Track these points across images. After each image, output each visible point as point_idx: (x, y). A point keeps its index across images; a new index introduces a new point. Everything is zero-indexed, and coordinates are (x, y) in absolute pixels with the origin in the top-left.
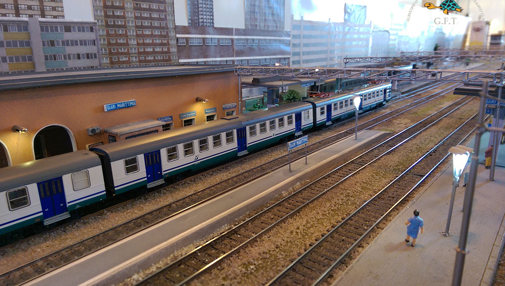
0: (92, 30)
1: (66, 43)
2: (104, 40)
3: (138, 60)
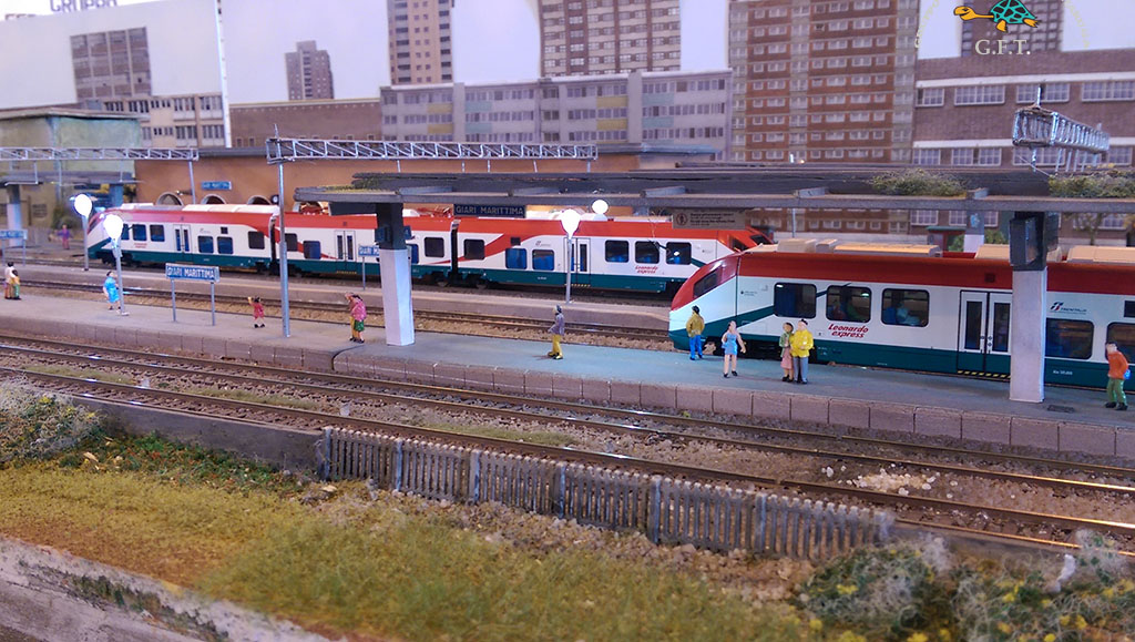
0: (722, 85)
1: (675, 111)
2: (741, 102)
3: (805, 140)
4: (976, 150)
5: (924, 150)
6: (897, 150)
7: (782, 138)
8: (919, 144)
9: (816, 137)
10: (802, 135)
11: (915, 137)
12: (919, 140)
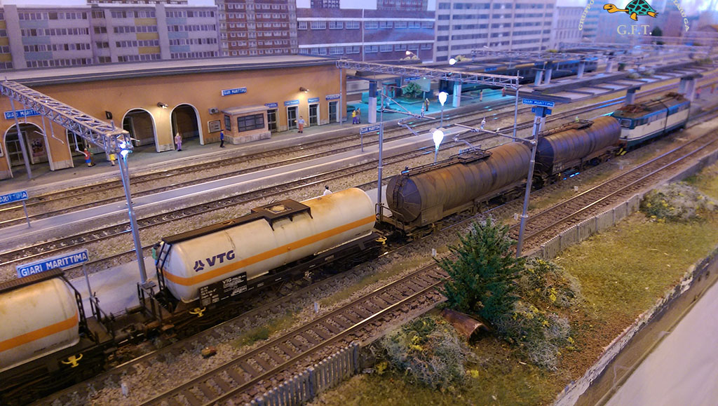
0: (212, 14)
1: (188, 28)
2: (224, 25)
3: (256, 45)
4: (319, 49)
5: (303, 49)
6: (293, 49)
7: (245, 44)
8: (300, 46)
9: (261, 43)
10: (254, 43)
11: (299, 44)
12: (301, 44)
